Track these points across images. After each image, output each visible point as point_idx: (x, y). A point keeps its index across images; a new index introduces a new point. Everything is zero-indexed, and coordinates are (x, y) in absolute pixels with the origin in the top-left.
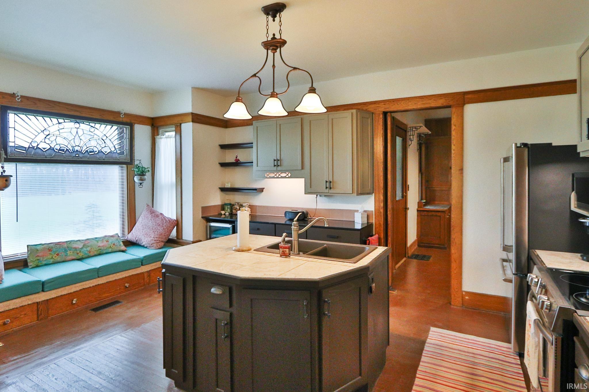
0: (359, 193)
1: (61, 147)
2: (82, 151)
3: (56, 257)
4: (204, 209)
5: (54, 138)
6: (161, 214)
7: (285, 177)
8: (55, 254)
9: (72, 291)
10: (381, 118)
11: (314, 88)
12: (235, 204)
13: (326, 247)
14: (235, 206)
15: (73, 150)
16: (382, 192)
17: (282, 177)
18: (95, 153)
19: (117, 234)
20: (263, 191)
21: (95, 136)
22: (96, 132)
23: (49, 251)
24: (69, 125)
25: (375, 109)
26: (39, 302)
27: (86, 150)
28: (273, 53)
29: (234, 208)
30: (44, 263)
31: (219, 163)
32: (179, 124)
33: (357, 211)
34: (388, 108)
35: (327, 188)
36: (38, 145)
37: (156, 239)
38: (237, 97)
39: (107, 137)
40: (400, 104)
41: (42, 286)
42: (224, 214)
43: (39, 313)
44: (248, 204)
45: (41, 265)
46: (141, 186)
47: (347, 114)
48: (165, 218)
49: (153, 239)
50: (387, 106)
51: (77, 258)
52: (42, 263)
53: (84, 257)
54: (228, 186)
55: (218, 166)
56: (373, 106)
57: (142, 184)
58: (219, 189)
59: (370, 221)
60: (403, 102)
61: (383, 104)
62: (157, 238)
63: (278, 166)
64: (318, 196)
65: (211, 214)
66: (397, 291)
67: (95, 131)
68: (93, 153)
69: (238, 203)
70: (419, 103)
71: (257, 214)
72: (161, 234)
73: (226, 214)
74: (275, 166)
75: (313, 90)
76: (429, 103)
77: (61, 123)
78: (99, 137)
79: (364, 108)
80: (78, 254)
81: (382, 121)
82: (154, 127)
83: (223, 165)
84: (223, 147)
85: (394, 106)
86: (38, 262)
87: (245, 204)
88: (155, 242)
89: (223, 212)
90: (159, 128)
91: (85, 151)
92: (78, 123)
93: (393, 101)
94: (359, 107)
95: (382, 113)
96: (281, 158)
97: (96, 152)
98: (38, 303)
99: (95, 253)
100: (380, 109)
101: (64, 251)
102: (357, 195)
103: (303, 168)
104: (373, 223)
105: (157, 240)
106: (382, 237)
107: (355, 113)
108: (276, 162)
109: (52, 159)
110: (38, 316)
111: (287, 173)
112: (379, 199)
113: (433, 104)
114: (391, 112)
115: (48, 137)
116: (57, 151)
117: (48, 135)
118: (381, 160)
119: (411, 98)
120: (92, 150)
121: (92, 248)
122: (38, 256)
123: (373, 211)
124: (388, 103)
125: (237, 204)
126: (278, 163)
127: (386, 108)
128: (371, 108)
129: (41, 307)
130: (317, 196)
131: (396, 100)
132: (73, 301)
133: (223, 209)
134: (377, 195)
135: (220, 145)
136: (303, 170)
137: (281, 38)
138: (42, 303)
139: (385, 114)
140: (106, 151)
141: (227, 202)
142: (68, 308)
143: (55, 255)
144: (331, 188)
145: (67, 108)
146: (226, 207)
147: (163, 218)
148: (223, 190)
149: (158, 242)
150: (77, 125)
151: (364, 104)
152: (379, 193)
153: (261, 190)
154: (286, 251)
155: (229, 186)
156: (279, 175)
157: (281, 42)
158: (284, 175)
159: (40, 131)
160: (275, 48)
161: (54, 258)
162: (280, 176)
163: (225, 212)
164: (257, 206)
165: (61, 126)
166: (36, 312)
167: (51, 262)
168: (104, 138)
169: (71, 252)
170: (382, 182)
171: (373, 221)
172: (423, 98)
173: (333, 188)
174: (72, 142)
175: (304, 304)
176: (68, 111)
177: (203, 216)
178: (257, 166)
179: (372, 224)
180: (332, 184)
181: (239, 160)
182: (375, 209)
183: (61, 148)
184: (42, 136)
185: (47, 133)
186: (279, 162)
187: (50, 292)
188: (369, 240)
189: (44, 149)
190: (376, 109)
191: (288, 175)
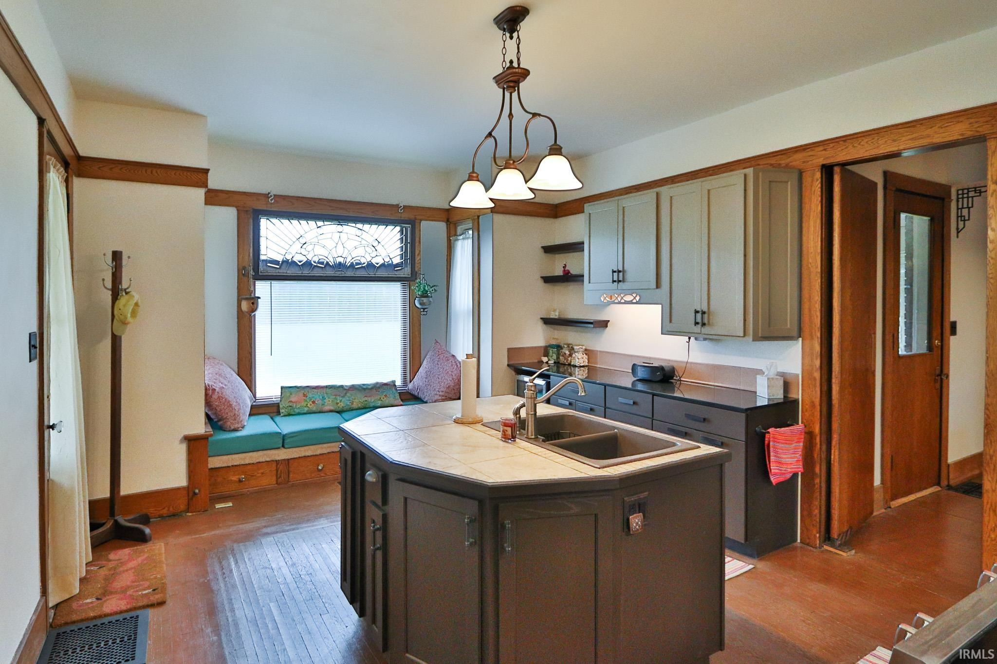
0: (760, 335)
1: (320, 259)
2: (346, 262)
3: (311, 405)
4: (512, 352)
5: (312, 247)
6: (453, 356)
7: (631, 302)
8: (310, 401)
9: (318, 452)
10: (817, 180)
11: (559, 145)
12: (564, 347)
13: (616, 433)
14: (563, 351)
15: (334, 262)
16: (819, 335)
17: (626, 303)
18: (363, 265)
19: (394, 382)
20: (607, 327)
21: (363, 242)
22: (364, 236)
23: (304, 396)
24: (330, 228)
25: (804, 162)
26: (279, 460)
27: (351, 261)
28: (509, 94)
29: (561, 352)
30: (297, 411)
31: (542, 277)
32: (476, 217)
33: (760, 372)
34: (832, 157)
35: (696, 323)
36: (293, 257)
37: (441, 393)
38: (470, 173)
39: (379, 242)
40: (859, 144)
41: (282, 440)
42: (547, 363)
43: (279, 476)
44: (584, 348)
45: (294, 413)
46: (425, 313)
47: (736, 178)
48: (457, 362)
49: (438, 393)
50: (829, 153)
51: (336, 410)
52: (294, 411)
53: (345, 409)
54: (554, 315)
55: (541, 283)
56: (799, 156)
57: (426, 310)
58: (540, 320)
59: (793, 395)
60: (867, 140)
61: (821, 148)
62: (442, 391)
63: (620, 281)
64: (692, 339)
65: (524, 361)
66: (853, 551)
67: (363, 234)
68: (361, 266)
69: (568, 345)
70: (904, 139)
71: (598, 366)
72: (449, 387)
73: (549, 362)
74: (614, 281)
75: (556, 150)
76: (928, 136)
77: (320, 227)
78: (368, 243)
79: (783, 162)
80: (337, 404)
81: (820, 185)
82: (450, 223)
83: (548, 280)
84: (549, 250)
85: (846, 150)
86: (291, 409)
87: (578, 347)
88: (440, 398)
89: (545, 359)
90: (457, 224)
91: (350, 263)
92: (341, 225)
93: (844, 141)
94: (773, 161)
95: (820, 167)
96: (625, 268)
97: (364, 263)
98: (277, 462)
99: (359, 406)
100: (814, 161)
101: (321, 398)
102: (753, 340)
103: (658, 285)
104: (798, 399)
105: (443, 396)
106: (817, 430)
107: (752, 175)
108: (616, 274)
109: (309, 275)
110: (277, 478)
111: (634, 295)
112: (812, 349)
113: (936, 136)
114: (843, 165)
115: (305, 246)
116: (316, 264)
117: (304, 244)
118: (817, 267)
119: (885, 130)
120: (358, 261)
121: (356, 398)
122: (291, 402)
123: (798, 375)
124: (831, 145)
125: (566, 346)
126: (619, 276)
127: (827, 158)
128: (797, 160)
129: (281, 467)
130: (689, 338)
131: (849, 138)
132: (318, 466)
133: (546, 354)
134: (807, 342)
135: (543, 247)
136: (658, 290)
137: (519, 67)
138: (282, 463)
139: (827, 170)
140: (377, 262)
141: (554, 342)
142: (313, 475)
143: (311, 403)
144: (704, 324)
145: (330, 206)
146: (551, 351)
147: (453, 362)
148: (547, 321)
149: (443, 398)
150: (339, 228)
151: (782, 154)
152: (812, 338)
153: (604, 324)
154: (506, 431)
155: (556, 316)
156: (622, 298)
157: (518, 73)
158: (629, 298)
159: (295, 240)
160: (512, 84)
161: (309, 405)
162: (623, 301)
163: (549, 360)
164: (598, 351)
165: (320, 231)
166: (275, 472)
167: (305, 411)
168: (375, 244)
169: (329, 401)
170: (819, 314)
171: (798, 394)
172: (914, 126)
173: (709, 324)
174: (334, 251)
175: (464, 522)
176: (332, 210)
177: (509, 363)
178: (589, 283)
179: (796, 402)
180: (706, 316)
181: (569, 272)
182: (803, 369)
183: (320, 261)
184: (298, 245)
185: (302, 241)
186: (621, 274)
187: (291, 450)
188: (769, 432)
189: (300, 262)
190: (808, 162)
191: (635, 298)
